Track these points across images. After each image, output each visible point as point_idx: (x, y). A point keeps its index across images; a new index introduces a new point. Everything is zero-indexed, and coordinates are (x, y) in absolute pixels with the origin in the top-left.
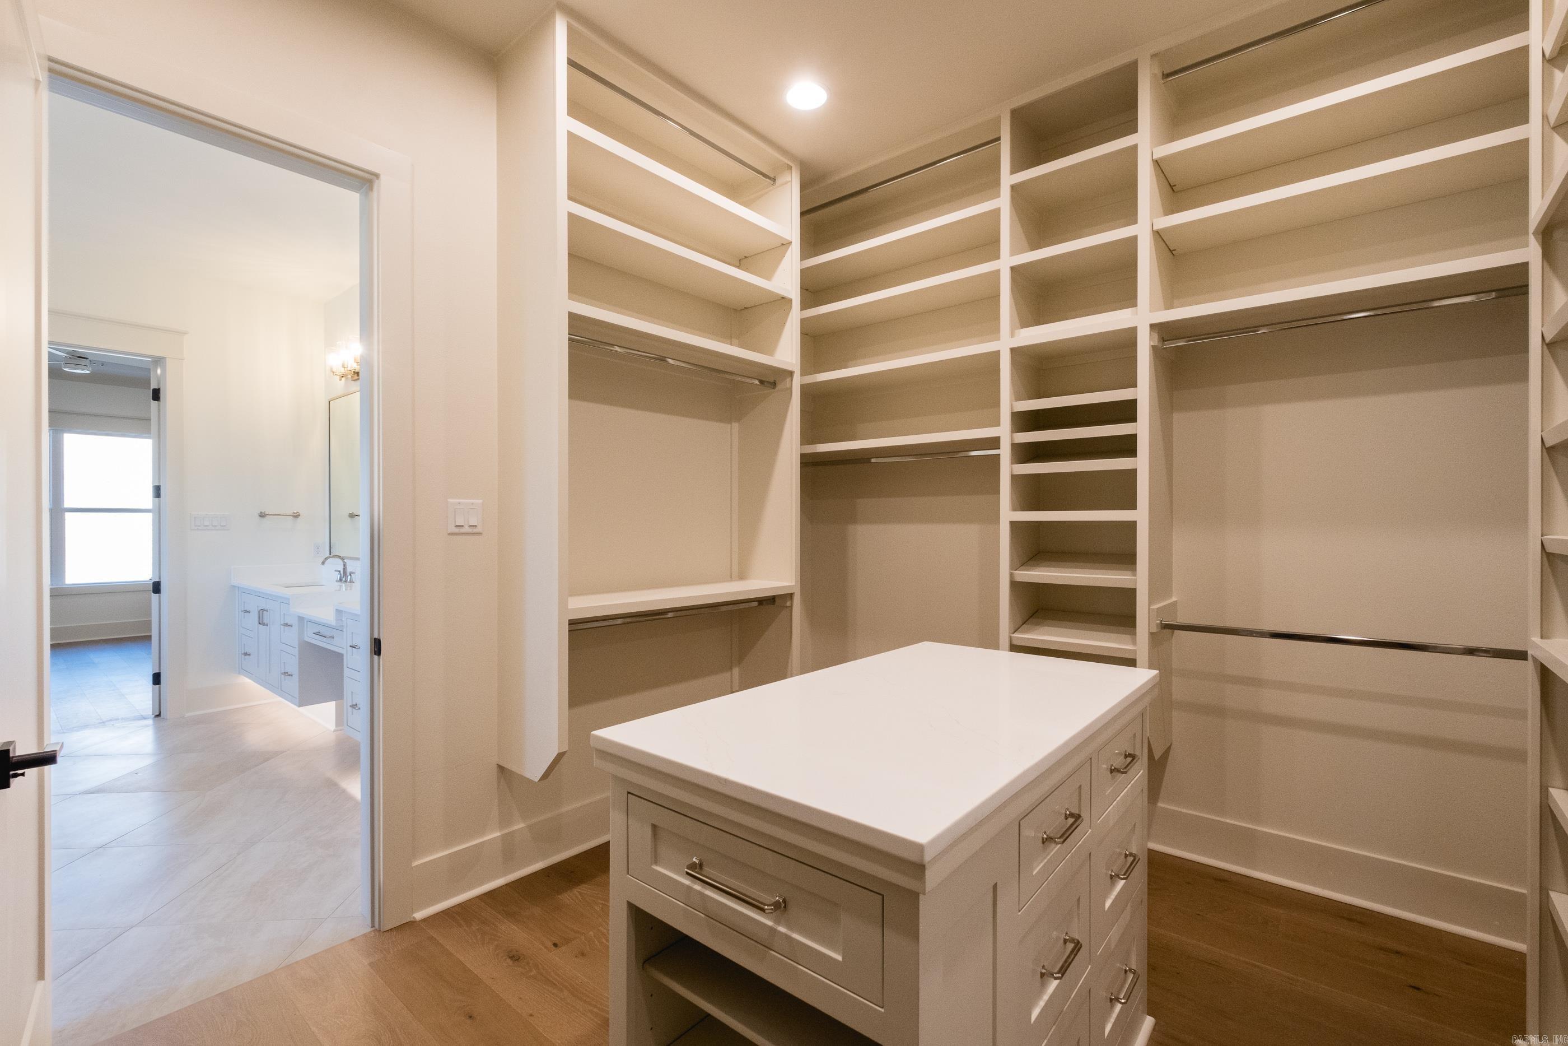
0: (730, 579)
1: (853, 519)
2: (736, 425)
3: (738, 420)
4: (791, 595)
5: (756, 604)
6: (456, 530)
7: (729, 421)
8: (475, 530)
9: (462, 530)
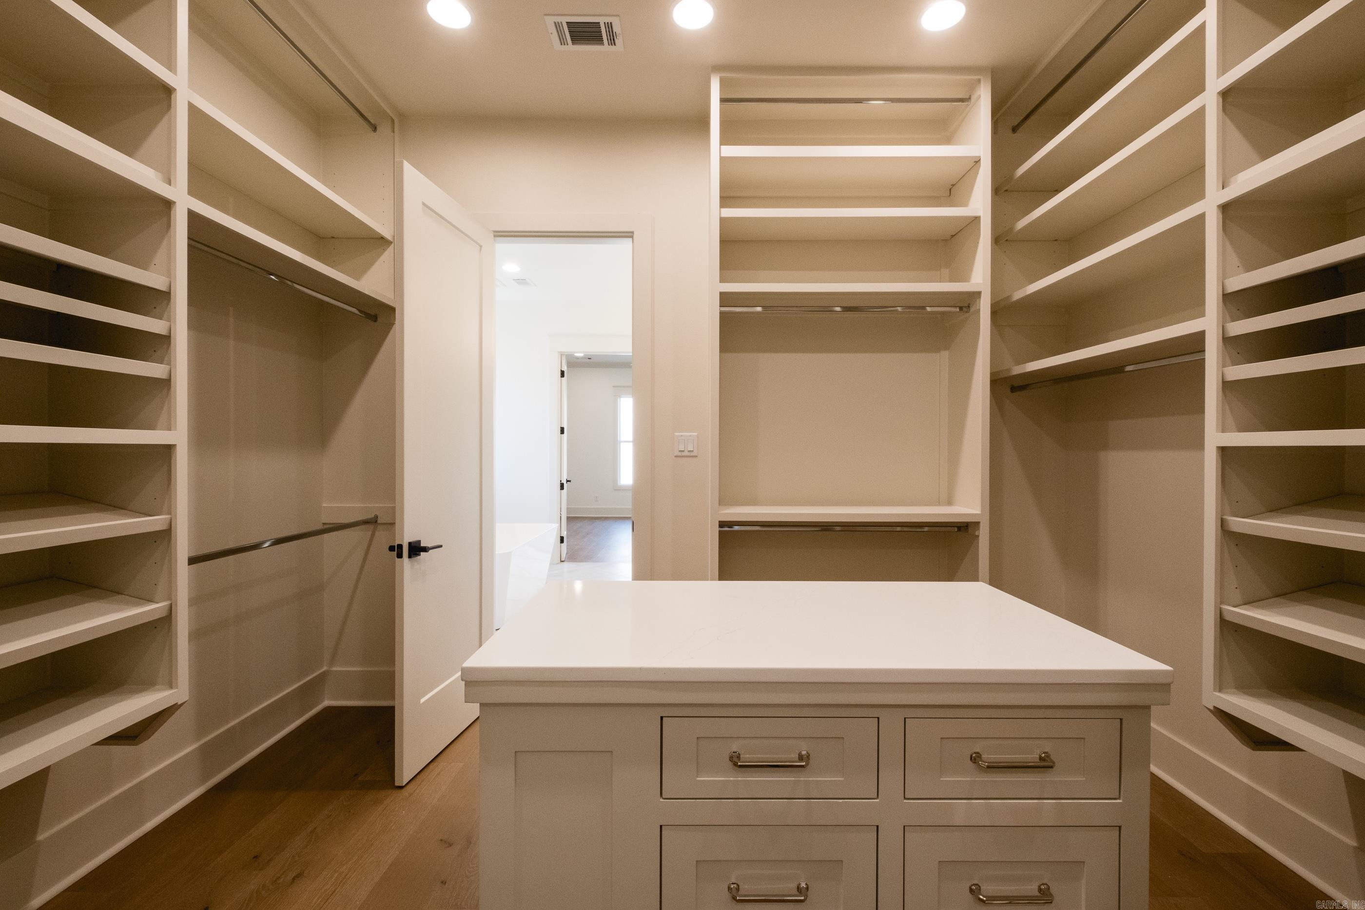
0: (937, 504)
1: (1105, 446)
2: (945, 354)
3: (946, 348)
4: (977, 524)
5: (956, 529)
6: (680, 454)
7: (938, 350)
8: (692, 454)
9: (683, 454)
